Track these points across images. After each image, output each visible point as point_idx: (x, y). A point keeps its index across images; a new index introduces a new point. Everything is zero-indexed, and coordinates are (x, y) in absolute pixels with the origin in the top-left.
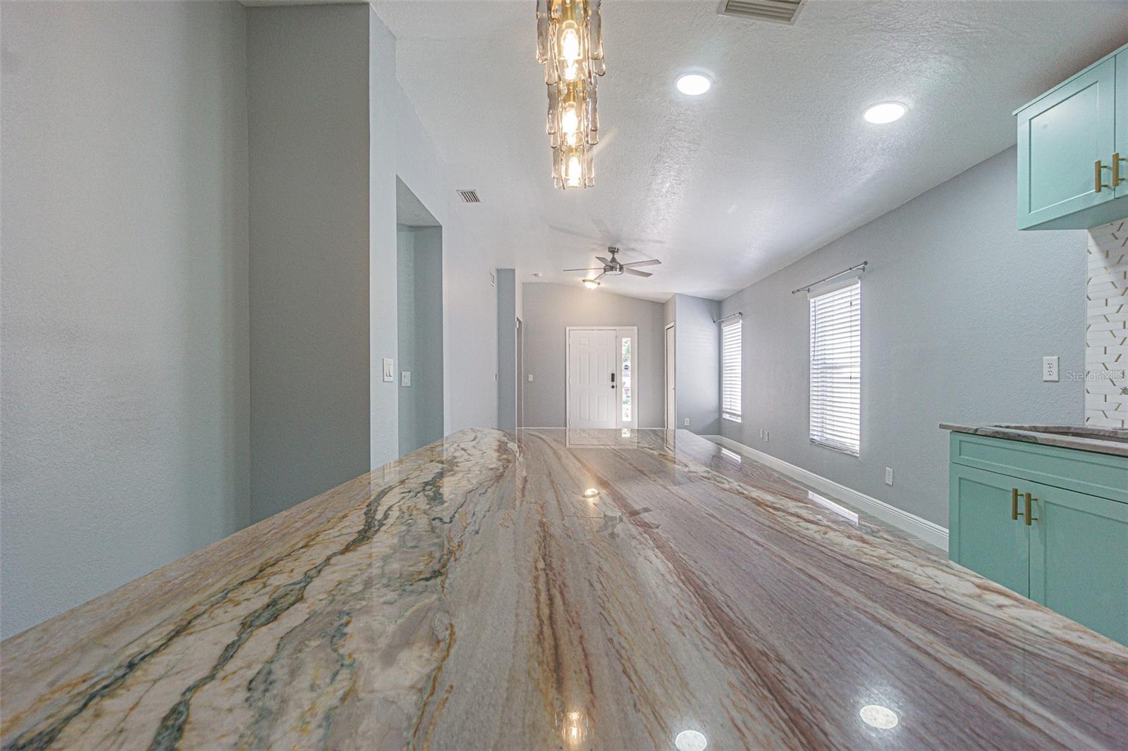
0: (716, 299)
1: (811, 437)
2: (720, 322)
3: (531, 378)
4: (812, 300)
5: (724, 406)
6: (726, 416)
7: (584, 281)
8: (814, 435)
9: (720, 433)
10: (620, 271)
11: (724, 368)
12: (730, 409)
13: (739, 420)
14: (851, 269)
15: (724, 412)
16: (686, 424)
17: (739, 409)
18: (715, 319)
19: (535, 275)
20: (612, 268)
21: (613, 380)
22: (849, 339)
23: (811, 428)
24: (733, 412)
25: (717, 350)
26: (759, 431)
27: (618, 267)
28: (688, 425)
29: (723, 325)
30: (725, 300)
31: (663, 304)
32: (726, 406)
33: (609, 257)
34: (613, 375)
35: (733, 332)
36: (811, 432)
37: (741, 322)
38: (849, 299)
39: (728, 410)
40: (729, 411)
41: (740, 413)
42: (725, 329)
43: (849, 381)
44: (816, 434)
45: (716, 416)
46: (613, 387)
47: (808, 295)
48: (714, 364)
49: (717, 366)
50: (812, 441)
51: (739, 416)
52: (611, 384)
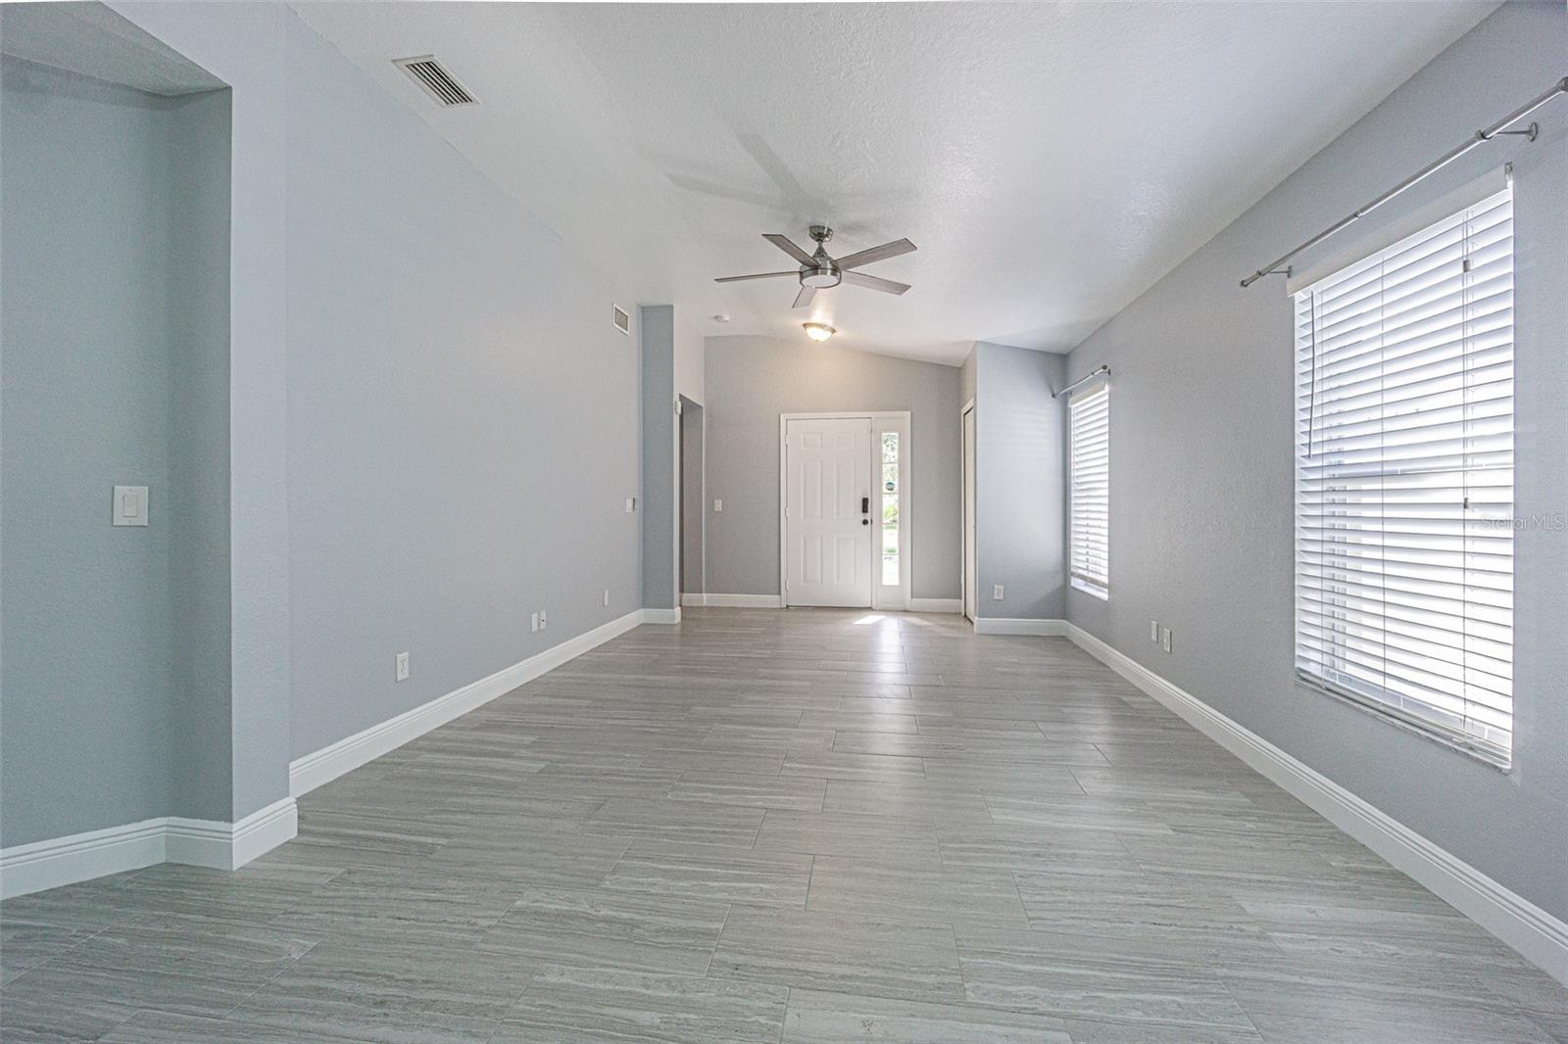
0: (1054, 350)
1: (1299, 664)
2: (1066, 394)
3: (718, 506)
4: (1300, 296)
5: (1073, 563)
6: (1077, 583)
7: (805, 325)
8: (1308, 660)
9: (1065, 615)
10: (833, 274)
11: (1074, 487)
12: (1087, 569)
13: (1104, 595)
14: (1483, 136)
15: (1072, 574)
16: (996, 597)
17: (1105, 571)
18: (1055, 392)
19: (716, 318)
20: (815, 269)
21: (865, 510)
22: (1457, 382)
23: (1298, 640)
24: (1090, 575)
25: (1060, 449)
26: (1150, 625)
27: (829, 266)
28: (1001, 598)
29: (1071, 400)
30: (1075, 349)
31: (959, 369)
32: (1077, 562)
33: (810, 247)
34: (865, 501)
35: (1093, 410)
36: (1298, 652)
37: (1107, 388)
38: (1457, 254)
39: (1080, 571)
40: (1084, 573)
41: (1105, 580)
42: (1075, 407)
43: (1458, 514)
44: (1312, 658)
45: (1059, 582)
46: (865, 522)
47: (1290, 284)
48: (1053, 479)
49: (1060, 481)
50: (1303, 677)
51: (1103, 585)
52: (862, 517)
